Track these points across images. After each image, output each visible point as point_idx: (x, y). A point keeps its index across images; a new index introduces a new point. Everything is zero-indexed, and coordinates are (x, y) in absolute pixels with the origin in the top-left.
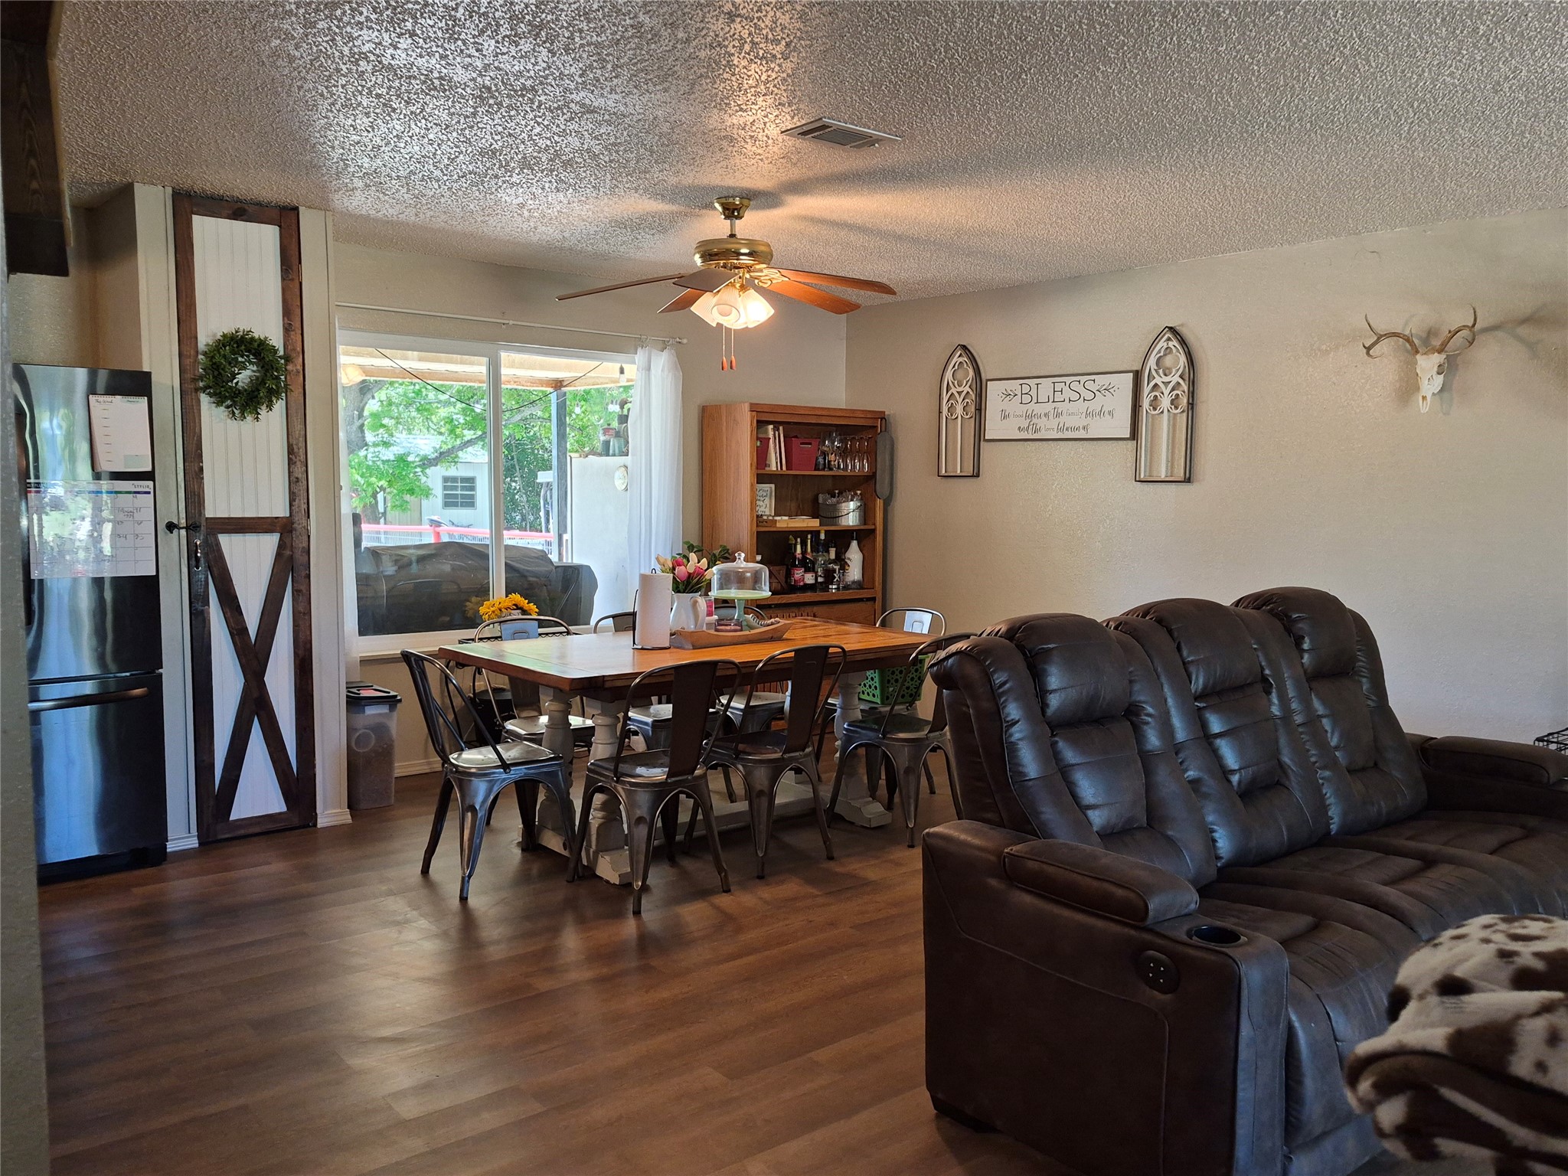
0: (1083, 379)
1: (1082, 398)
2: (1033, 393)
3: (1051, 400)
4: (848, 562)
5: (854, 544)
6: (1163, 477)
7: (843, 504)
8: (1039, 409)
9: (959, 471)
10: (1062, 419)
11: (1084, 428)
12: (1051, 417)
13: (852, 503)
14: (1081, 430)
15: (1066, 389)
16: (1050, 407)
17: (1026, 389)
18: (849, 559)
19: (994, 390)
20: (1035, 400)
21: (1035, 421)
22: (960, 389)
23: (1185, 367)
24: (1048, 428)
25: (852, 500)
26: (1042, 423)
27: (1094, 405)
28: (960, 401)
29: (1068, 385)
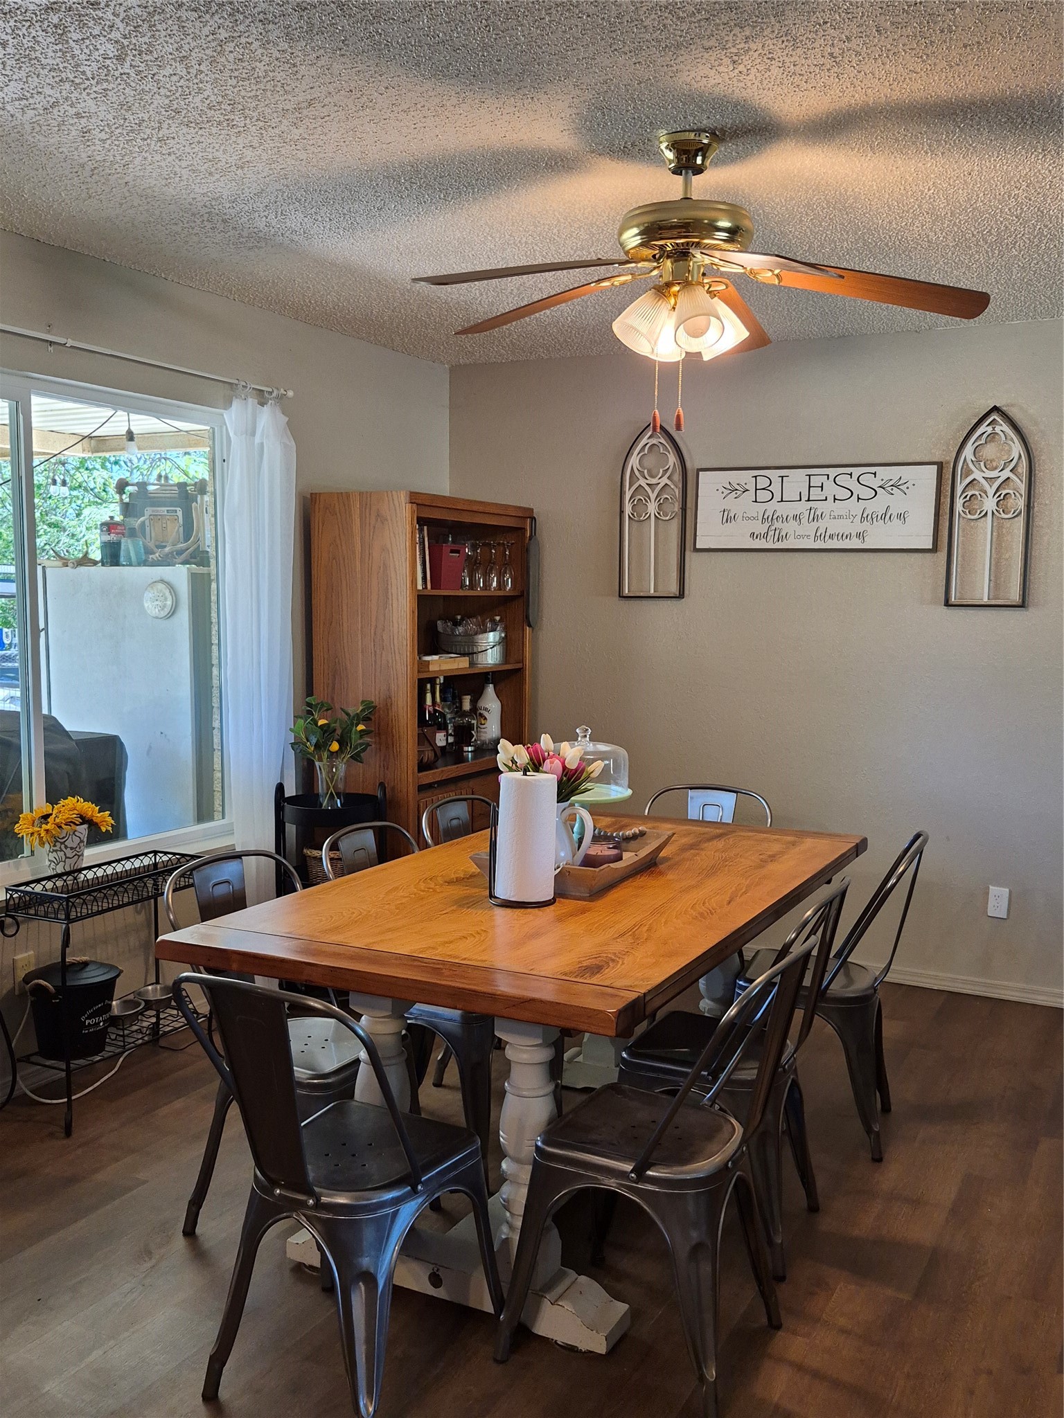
0: (856, 471)
1: (855, 496)
2: (776, 488)
3: (805, 498)
4: (485, 714)
5: (490, 689)
6: (985, 600)
7: (480, 636)
8: (783, 510)
9: (652, 591)
10: (822, 524)
11: (858, 535)
12: (804, 521)
13: (491, 634)
14: (854, 539)
15: (829, 485)
16: (803, 507)
17: (763, 483)
18: (486, 709)
19: (710, 486)
20: (777, 497)
21: (777, 525)
22: (654, 481)
23: (1020, 456)
24: (800, 535)
25: (493, 630)
26: (790, 527)
27: (877, 506)
28: (653, 496)
29: (831, 478)
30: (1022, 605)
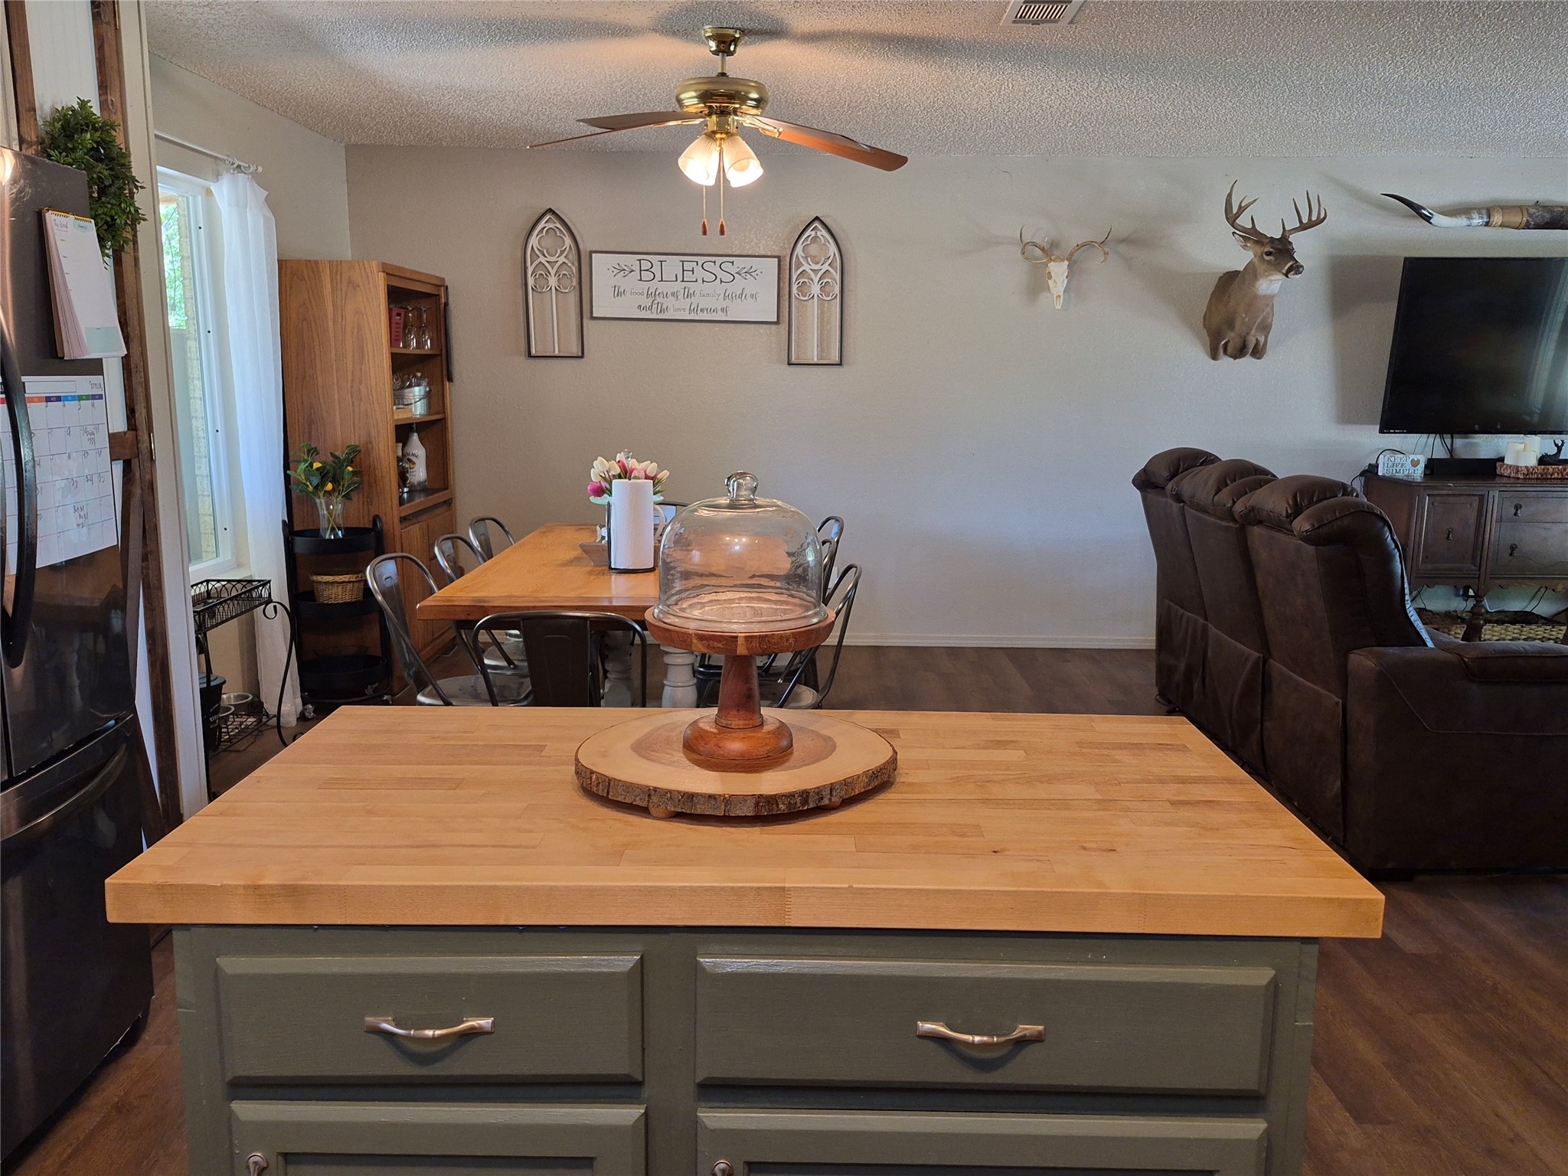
0: (718, 260)
1: (718, 280)
2: (656, 269)
3: (680, 278)
4: (414, 459)
5: (415, 436)
6: (815, 361)
7: (407, 390)
8: (663, 287)
9: (557, 352)
10: (695, 300)
11: (722, 310)
12: (681, 297)
13: (417, 389)
14: (719, 312)
15: (698, 269)
16: (678, 286)
17: (646, 265)
18: (414, 455)
19: (601, 265)
20: (658, 277)
21: (659, 299)
22: (553, 259)
23: (835, 254)
24: (677, 308)
25: (419, 385)
26: (669, 302)
27: (731, 288)
28: (553, 272)
29: (700, 264)
30: (840, 364)
